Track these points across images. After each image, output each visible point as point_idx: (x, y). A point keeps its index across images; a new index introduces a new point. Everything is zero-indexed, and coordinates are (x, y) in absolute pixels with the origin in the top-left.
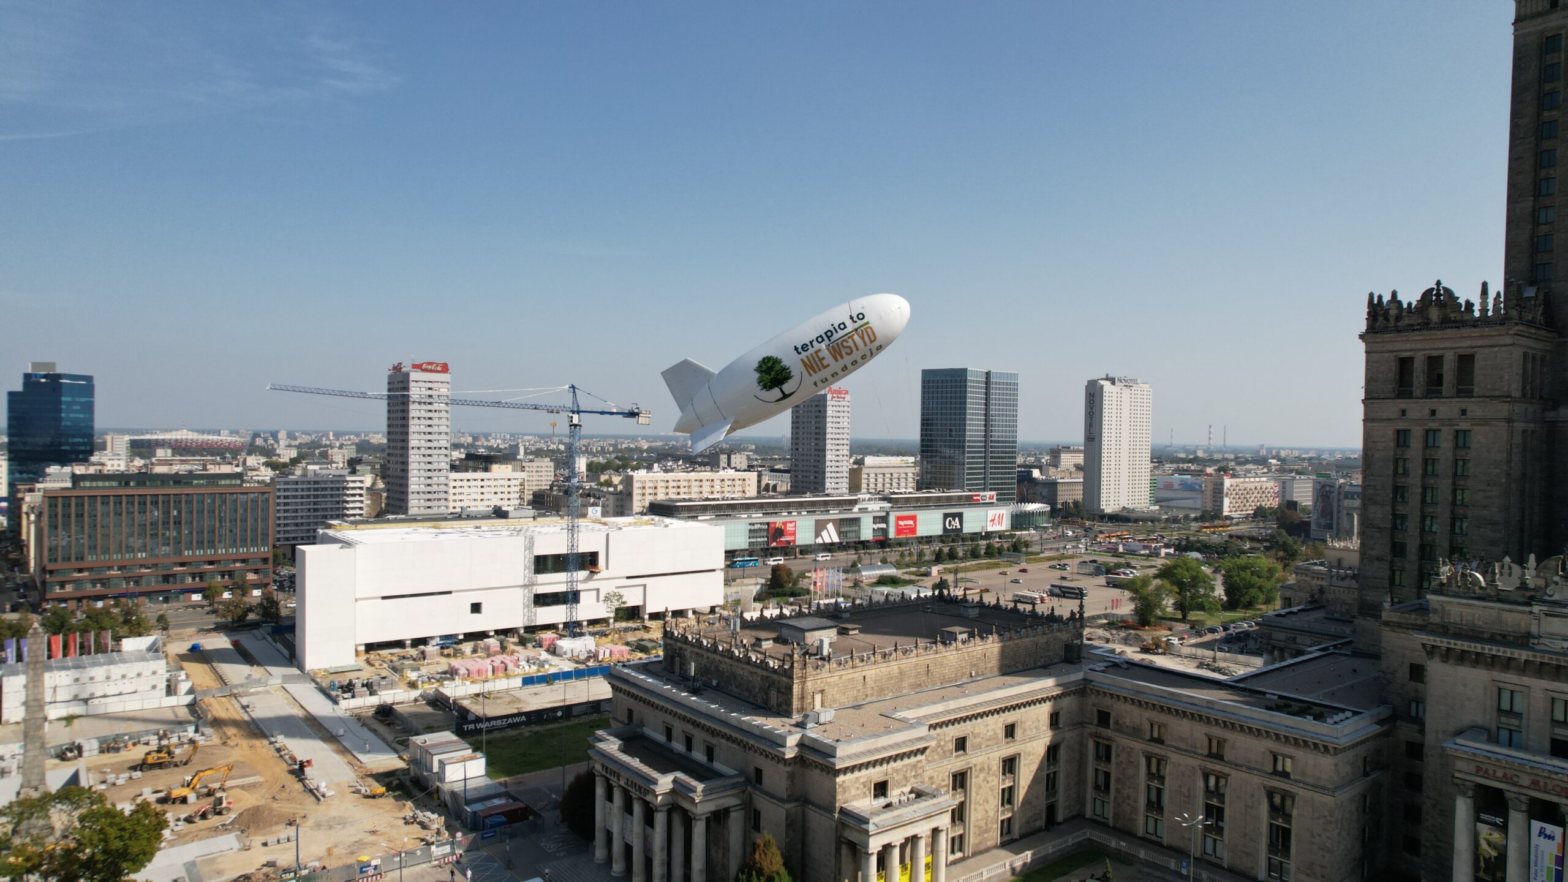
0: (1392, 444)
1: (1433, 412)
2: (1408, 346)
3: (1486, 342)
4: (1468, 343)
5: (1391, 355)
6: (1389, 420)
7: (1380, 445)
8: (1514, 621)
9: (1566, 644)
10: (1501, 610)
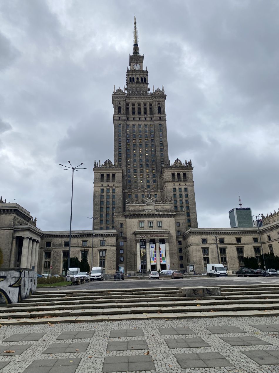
0: (100, 192)
1: (108, 185)
2: (103, 171)
3: (117, 171)
4: (114, 171)
5: (100, 173)
6: (99, 187)
7: (98, 192)
8: (141, 208)
9: (150, 210)
10: (139, 205)
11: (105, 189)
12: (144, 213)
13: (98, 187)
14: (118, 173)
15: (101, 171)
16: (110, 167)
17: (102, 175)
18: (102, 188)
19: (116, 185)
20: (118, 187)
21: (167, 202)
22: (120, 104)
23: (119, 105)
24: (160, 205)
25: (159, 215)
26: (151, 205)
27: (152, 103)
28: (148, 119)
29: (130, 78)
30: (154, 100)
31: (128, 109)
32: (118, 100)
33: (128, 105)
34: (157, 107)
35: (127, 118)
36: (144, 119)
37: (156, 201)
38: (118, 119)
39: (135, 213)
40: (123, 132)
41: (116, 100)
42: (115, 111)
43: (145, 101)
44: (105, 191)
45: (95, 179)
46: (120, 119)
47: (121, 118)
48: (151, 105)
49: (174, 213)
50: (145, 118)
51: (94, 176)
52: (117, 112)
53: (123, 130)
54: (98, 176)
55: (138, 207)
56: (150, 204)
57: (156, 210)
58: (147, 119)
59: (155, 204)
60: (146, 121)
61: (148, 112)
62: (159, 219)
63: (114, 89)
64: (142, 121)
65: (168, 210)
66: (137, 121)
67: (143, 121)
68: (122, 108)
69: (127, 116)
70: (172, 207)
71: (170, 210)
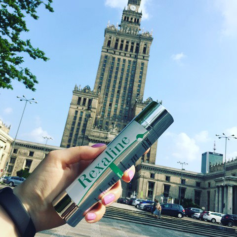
0: (74, 113)
1: (83, 108)
2: (81, 95)
4: (91, 97)
5: (78, 96)
6: (75, 108)
8: (105, 135)
11: (79, 112)
14: (94, 99)
16: (88, 93)
18: (77, 110)
23: (110, 39)
26: (114, 134)
29: (125, 17)
30: (141, 40)
31: (117, 44)
32: (110, 34)
33: (117, 40)
34: (143, 47)
35: (114, 52)
38: (106, 51)
39: (98, 139)
40: (107, 63)
42: (105, 44)
43: (134, 40)
45: (72, 100)
47: (109, 51)
54: (75, 98)
55: (102, 133)
58: (131, 55)
60: (131, 58)
61: (134, 50)
64: (127, 57)
66: (122, 56)
68: (112, 42)
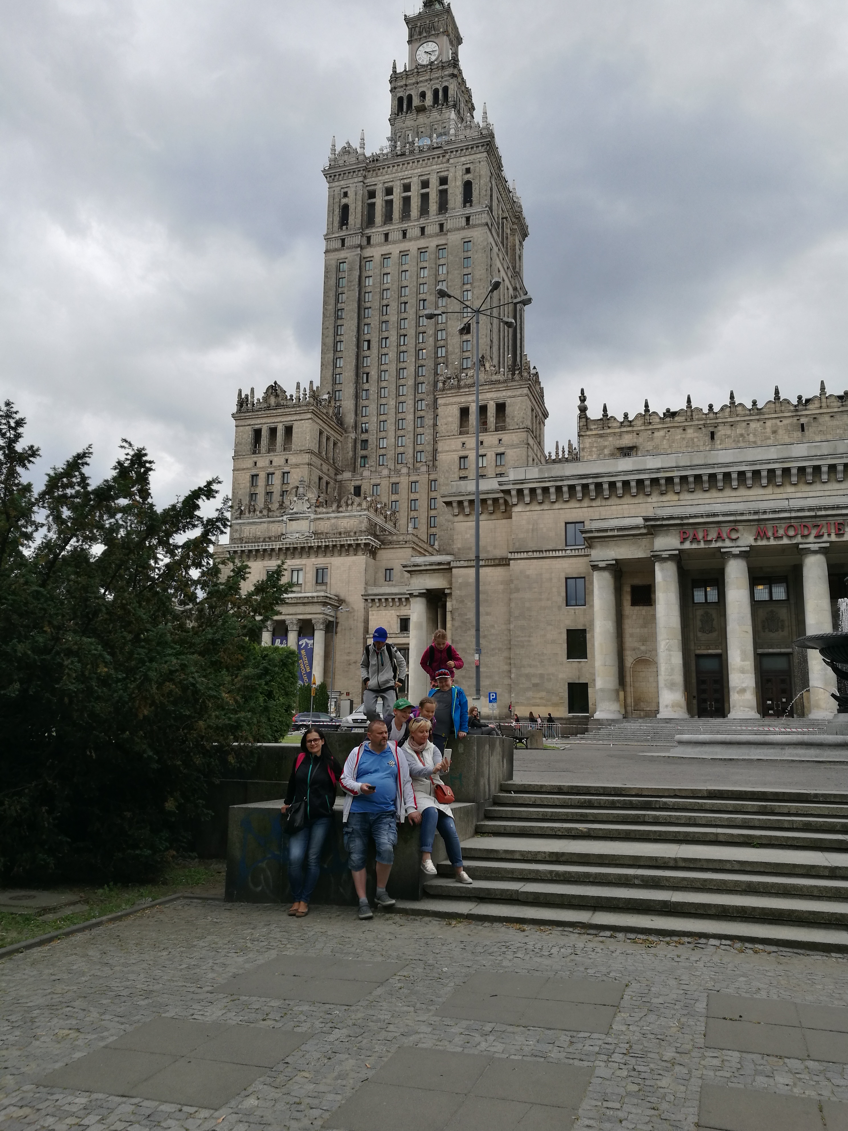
0: (248, 485)
1: (271, 462)
2: (258, 421)
3: (298, 417)
4: (290, 418)
5: (249, 428)
6: (247, 469)
7: (242, 486)
8: (275, 529)
9: (297, 535)
10: (269, 522)
11: (262, 475)
12: (277, 546)
13: (244, 469)
14: (299, 422)
15: (252, 422)
16: (278, 406)
17: (257, 433)
18: (254, 472)
19: (293, 459)
20: (297, 465)
21: (350, 508)
22: (346, 195)
23: (344, 201)
24: (328, 519)
25: (319, 547)
26: (303, 519)
27: (446, 173)
28: (432, 229)
29: (400, 100)
30: (451, 161)
31: (372, 207)
32: (342, 182)
33: (372, 194)
34: (459, 184)
35: (365, 239)
36: (417, 232)
37: (318, 507)
38: (339, 245)
39: (252, 546)
40: (350, 287)
41: (337, 184)
42: (330, 224)
43: (425, 169)
44: (261, 482)
45: (236, 445)
46: (343, 245)
47: (348, 242)
48: (444, 181)
49: (361, 540)
50: (423, 229)
51: (236, 437)
52: (336, 224)
53: (349, 281)
54: (244, 436)
55: (266, 525)
56: (298, 515)
57: (315, 533)
58: (426, 230)
59: (313, 516)
60: (424, 238)
61: (433, 206)
62: (320, 561)
63: (334, 150)
64: (410, 240)
65: (347, 533)
66: (394, 242)
67: (417, 239)
68: (351, 208)
69: (367, 231)
70: (361, 522)
71: (355, 533)
